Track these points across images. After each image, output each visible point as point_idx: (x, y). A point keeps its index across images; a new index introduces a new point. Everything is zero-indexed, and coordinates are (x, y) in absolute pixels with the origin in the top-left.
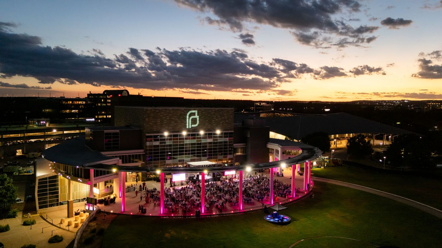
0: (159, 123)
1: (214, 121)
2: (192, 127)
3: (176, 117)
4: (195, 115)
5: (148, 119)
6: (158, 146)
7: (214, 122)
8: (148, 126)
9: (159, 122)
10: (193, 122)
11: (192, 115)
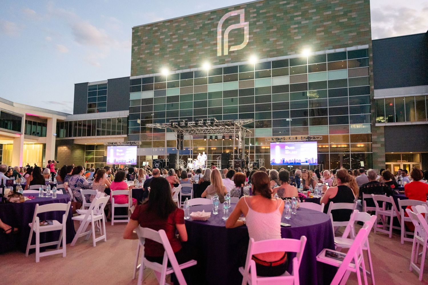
0: (158, 54)
1: (297, 26)
2: (230, 53)
3: (193, 33)
4: (239, 22)
5: (137, 47)
6: (149, 101)
7: (296, 31)
8: (139, 61)
9: (157, 52)
10: (233, 39)
11: (230, 22)
